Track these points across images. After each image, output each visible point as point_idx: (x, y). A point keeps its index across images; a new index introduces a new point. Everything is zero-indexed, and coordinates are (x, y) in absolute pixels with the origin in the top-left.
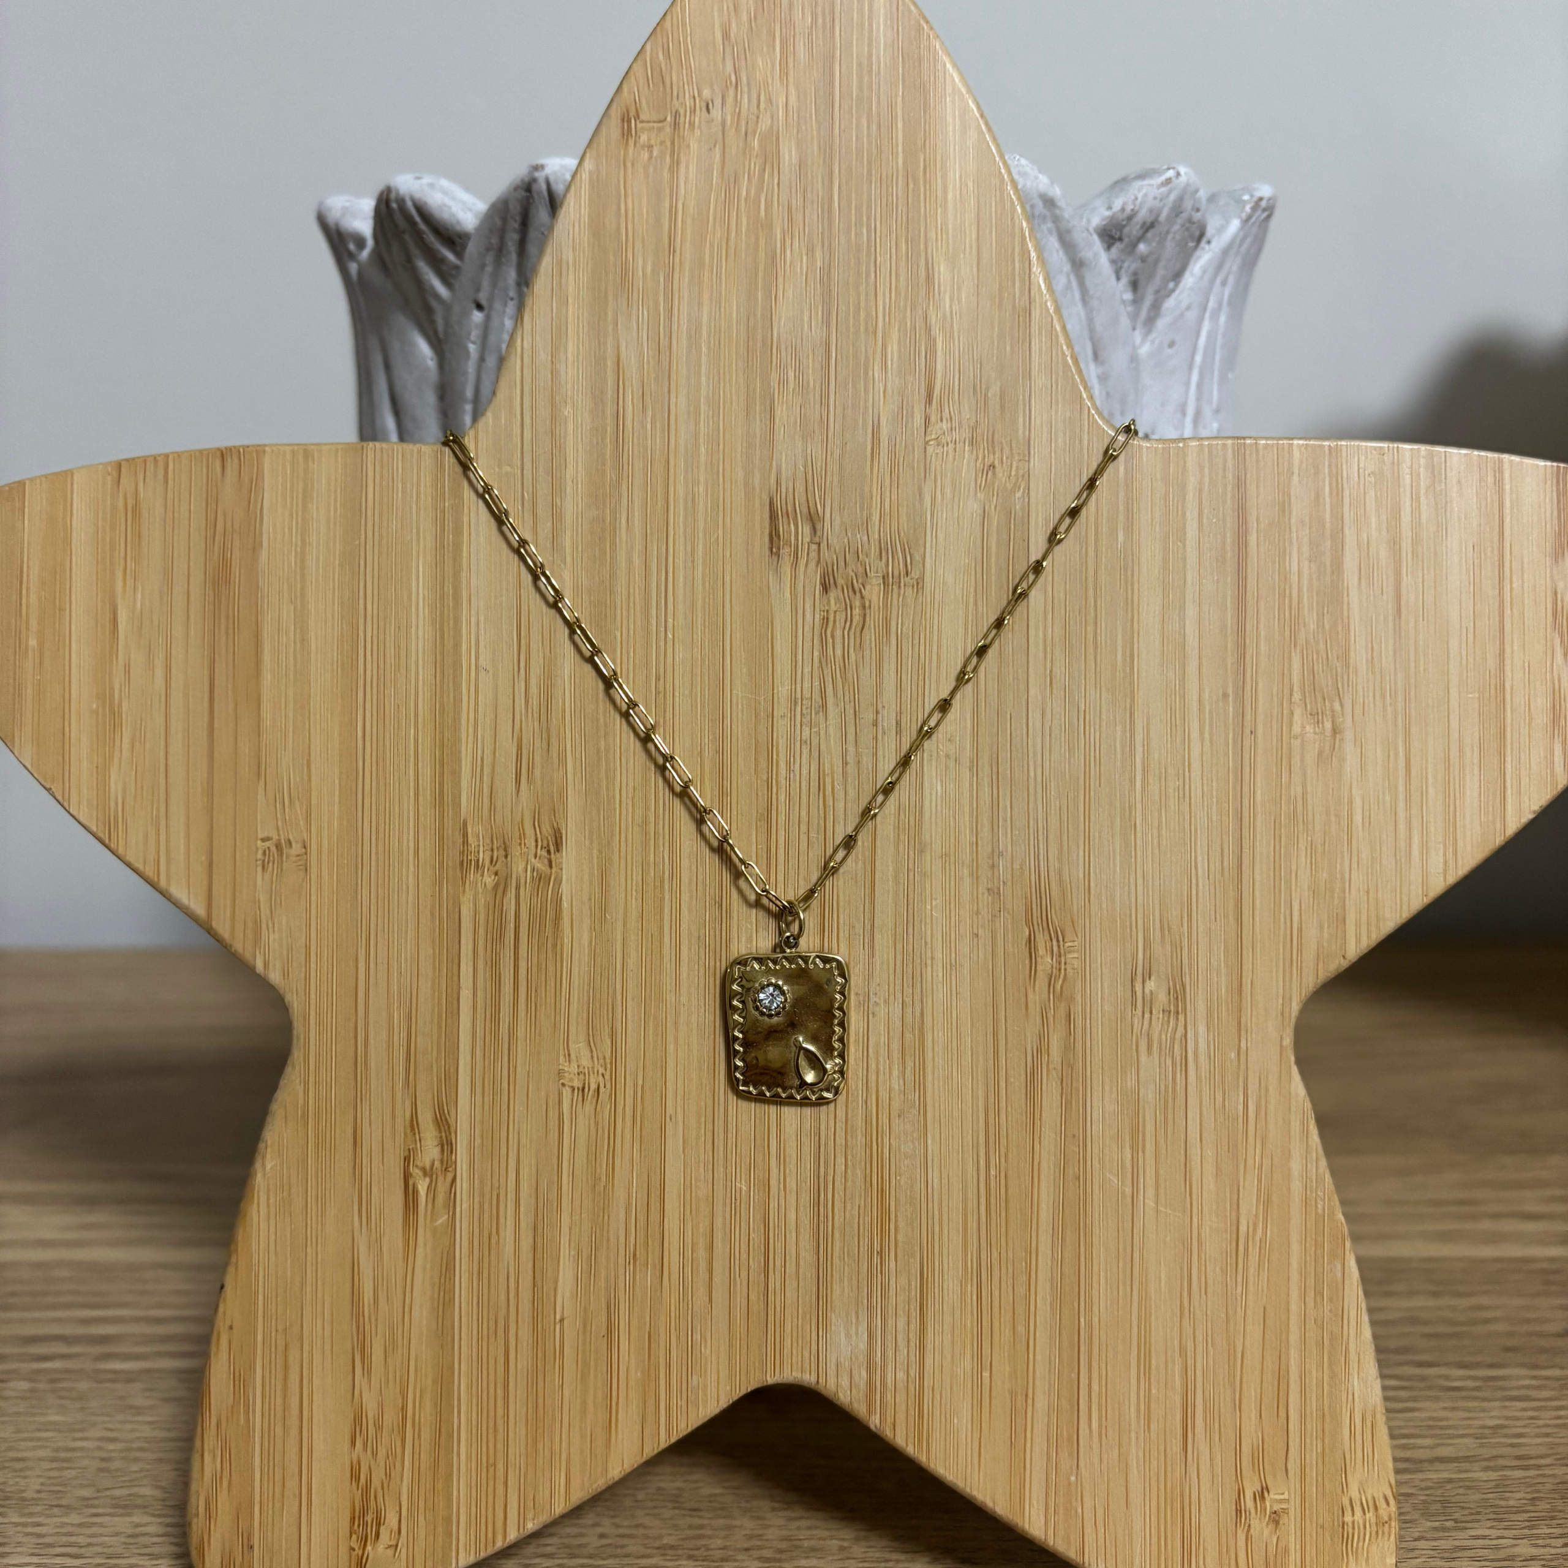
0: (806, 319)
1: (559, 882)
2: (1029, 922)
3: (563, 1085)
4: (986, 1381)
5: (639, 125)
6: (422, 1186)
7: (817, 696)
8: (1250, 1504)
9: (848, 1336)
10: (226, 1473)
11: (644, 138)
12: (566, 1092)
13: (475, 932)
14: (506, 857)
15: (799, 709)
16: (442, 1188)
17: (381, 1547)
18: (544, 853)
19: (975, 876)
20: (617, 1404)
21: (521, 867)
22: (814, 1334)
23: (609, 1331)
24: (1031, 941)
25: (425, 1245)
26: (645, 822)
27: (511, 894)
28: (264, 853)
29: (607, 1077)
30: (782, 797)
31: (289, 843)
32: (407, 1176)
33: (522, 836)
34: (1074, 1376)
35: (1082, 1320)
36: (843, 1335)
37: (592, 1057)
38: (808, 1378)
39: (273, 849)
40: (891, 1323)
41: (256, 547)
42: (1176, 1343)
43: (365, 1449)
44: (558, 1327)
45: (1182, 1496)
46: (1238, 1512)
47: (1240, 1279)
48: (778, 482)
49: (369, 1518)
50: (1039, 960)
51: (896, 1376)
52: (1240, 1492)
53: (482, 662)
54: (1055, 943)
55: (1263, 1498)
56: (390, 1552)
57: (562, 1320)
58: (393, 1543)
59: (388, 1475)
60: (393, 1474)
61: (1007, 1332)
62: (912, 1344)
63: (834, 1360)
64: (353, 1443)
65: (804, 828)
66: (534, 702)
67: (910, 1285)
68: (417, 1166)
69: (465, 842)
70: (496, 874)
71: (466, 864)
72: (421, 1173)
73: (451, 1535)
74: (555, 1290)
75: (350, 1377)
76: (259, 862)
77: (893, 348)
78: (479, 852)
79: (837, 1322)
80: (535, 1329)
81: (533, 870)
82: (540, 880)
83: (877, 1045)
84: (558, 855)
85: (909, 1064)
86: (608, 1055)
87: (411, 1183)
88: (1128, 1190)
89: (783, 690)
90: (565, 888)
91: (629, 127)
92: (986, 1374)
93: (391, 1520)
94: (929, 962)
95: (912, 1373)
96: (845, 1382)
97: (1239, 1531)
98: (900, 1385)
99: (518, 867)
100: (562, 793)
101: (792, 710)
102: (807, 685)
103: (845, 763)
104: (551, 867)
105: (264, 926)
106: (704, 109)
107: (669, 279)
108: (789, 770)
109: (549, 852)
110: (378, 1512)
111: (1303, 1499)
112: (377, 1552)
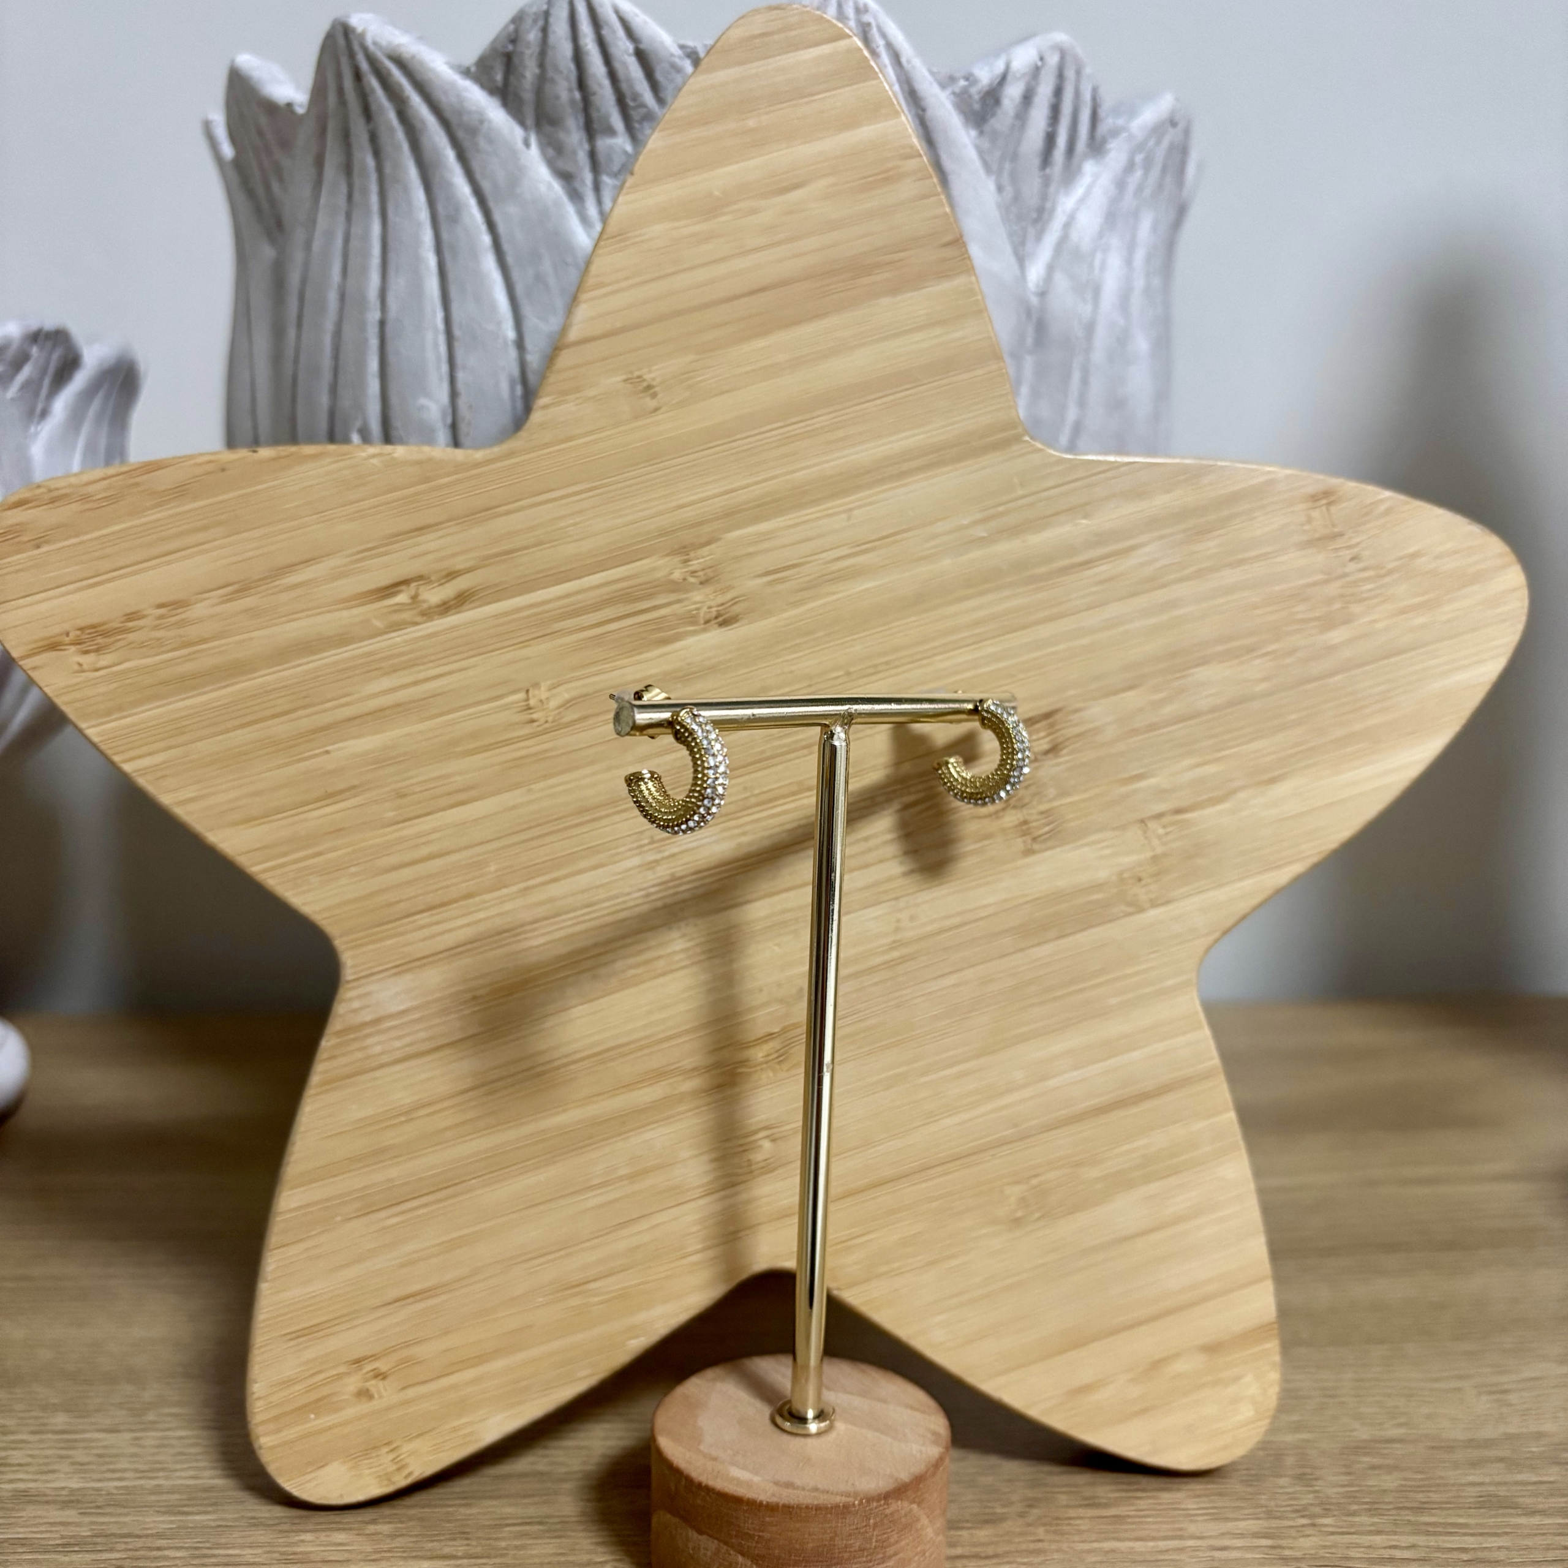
0: (1212, 692)
1: (694, 633)
2: (784, 1030)
3: (527, 691)
4: (397, 1121)
5: (1324, 509)
6: (402, 598)
8: (368, 1368)
9: (397, 994)
10: (96, 505)
11: (1315, 514)
12: (521, 696)
13: (630, 577)
14: (701, 583)
16: (406, 616)
17: (77, 658)
18: (714, 614)
21: (698, 598)
22: (389, 966)
23: (333, 795)
24: (770, 1037)
25: (352, 616)
27: (673, 597)
28: (639, 377)
29: (547, 725)
31: (655, 395)
32: (406, 582)
33: (724, 591)
34: (426, 1191)
35: (474, 1181)
36: (396, 990)
37: (559, 707)
38: (348, 973)
39: (645, 384)
40: (420, 1026)
41: (892, 292)
42: (481, 1264)
43: (158, 618)
44: (321, 750)
45: (353, 1312)
46: (357, 1361)
48: (1077, 711)
49: (100, 641)
50: (757, 1048)
51: (376, 1045)
52: (374, 1357)
53: (856, 512)
54: (775, 1056)
55: (376, 1376)
56: (76, 667)
57: (327, 752)
58: (85, 667)
59: (142, 645)
60: (144, 649)
63: (370, 990)
64: (160, 606)
66: (835, 567)
67: (456, 1031)
68: (418, 589)
69: (703, 545)
70: (684, 579)
71: (684, 551)
72: (413, 592)
73: (108, 715)
74: (352, 739)
75: (215, 586)
76: (630, 376)
77: (1210, 769)
78: (698, 559)
79: (406, 981)
80: (314, 731)
81: (698, 609)
82: (691, 619)
84: (716, 626)
85: (639, 971)
86: (565, 720)
87: (403, 587)
88: (594, 1182)
90: (692, 640)
91: (1321, 499)
93: (105, 660)
95: (383, 1057)
96: (356, 1004)
97: (343, 1367)
98: (368, 1051)
99: (697, 596)
100: (769, 614)
104: (705, 623)
105: (578, 395)
106: (1352, 556)
109: (716, 618)
110: (106, 647)
111: (388, 1409)
112: (72, 656)
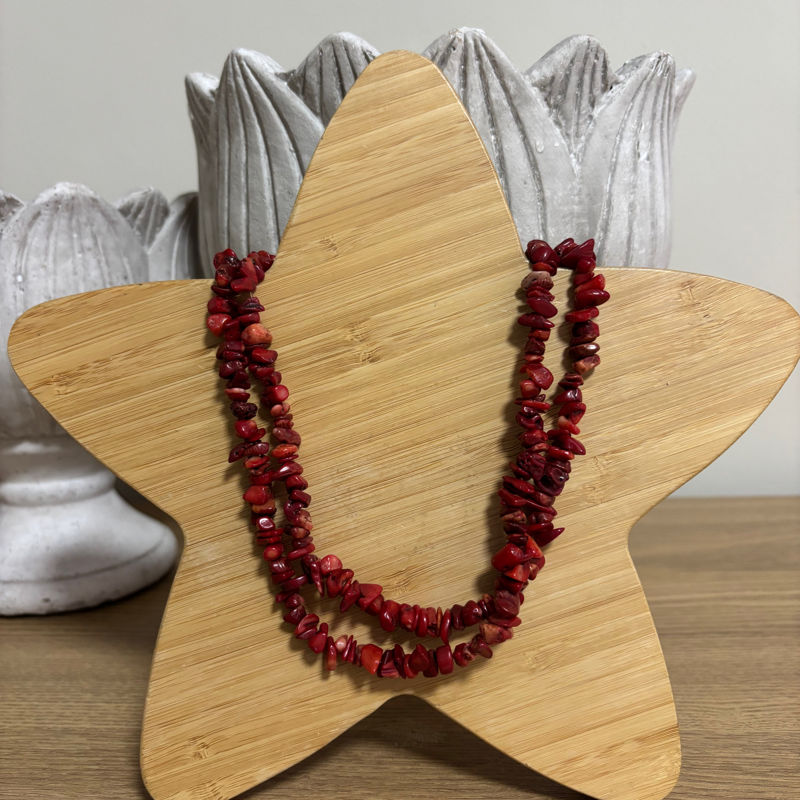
0: (630, 389)
1: (358, 366)
2: (407, 570)
4: (212, 616)
5: (688, 290)
6: (212, 354)
7: (473, 447)
8: (199, 742)
9: (211, 552)
10: (65, 314)
11: (683, 293)
13: (325, 339)
14: (361, 341)
15: (464, 442)
17: (57, 389)
19: (420, 540)
20: (150, 466)
21: (359, 349)
22: (207, 538)
23: (179, 452)
24: (400, 573)
25: (188, 364)
26: (394, 394)
27: (346, 349)
28: (327, 240)
30: (425, 447)
31: (336, 249)
33: (372, 345)
34: (227, 652)
35: (251, 647)
36: (211, 550)
38: (188, 541)
39: (331, 243)
40: (223, 568)
41: (455, 191)
42: (254, 690)
43: (94, 368)
44: (174, 430)
45: (191, 713)
46: (194, 739)
47: (290, 707)
49: (67, 379)
50: (394, 578)
51: (201, 578)
52: (202, 737)
53: (439, 302)
54: (403, 583)
55: (203, 747)
56: (57, 393)
57: (177, 431)
58: (61, 393)
59: (87, 381)
60: (88, 383)
61: (235, 618)
62: (217, 580)
63: (199, 550)
64: (95, 362)
65: (415, 461)
66: (429, 330)
67: (241, 571)
69: (361, 322)
70: (352, 340)
71: (352, 326)
73: (72, 416)
74: (189, 424)
75: (122, 351)
76: (323, 239)
77: (630, 430)
78: (359, 329)
79: (216, 545)
80: (170, 421)
81: (359, 354)
82: (356, 359)
83: (335, 523)
84: (369, 362)
85: (332, 539)
87: (212, 348)
89: (469, 432)
90: (357, 370)
91: (686, 285)
92: (215, 615)
93: (69, 389)
94: (377, 532)
95: (205, 584)
96: (191, 558)
97: (187, 741)
98: (198, 581)
100: (395, 355)
101: (463, 439)
102: (475, 442)
103: (448, 469)
104: (363, 361)
105: (298, 250)
106: (705, 315)
107: (626, 325)
108: (437, 447)
109: (368, 358)
110: (70, 382)
111: (208, 764)
112: (55, 388)
